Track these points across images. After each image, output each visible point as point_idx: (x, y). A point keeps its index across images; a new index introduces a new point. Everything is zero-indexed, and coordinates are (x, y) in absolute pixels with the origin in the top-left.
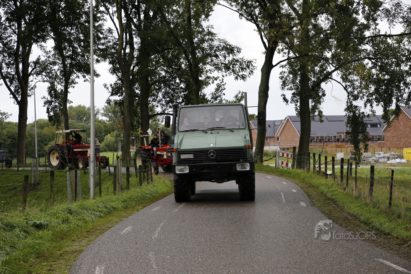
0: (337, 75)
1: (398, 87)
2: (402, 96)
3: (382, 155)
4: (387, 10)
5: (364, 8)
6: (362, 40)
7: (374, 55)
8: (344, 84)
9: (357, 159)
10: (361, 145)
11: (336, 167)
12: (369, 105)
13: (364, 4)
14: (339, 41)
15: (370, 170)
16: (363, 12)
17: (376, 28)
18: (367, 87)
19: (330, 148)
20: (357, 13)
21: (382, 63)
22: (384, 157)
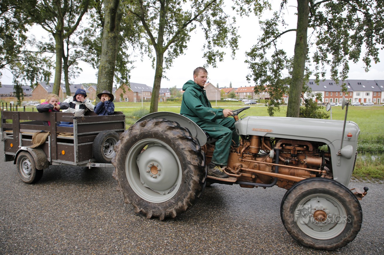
0: (8, 66)
1: (37, 74)
2: (38, 78)
3: (31, 102)
4: (30, 41)
5: (19, 38)
6: (19, 52)
7: (26, 59)
8: (12, 71)
9: (19, 104)
10: (21, 98)
11: (8, 107)
12: (24, 81)
13: (20, 36)
14: (7, 51)
15: (23, 109)
16: (19, 40)
17: (25, 48)
18: (22, 73)
19: (6, 100)
20: (16, 40)
21: (29, 63)
22: (32, 103)
